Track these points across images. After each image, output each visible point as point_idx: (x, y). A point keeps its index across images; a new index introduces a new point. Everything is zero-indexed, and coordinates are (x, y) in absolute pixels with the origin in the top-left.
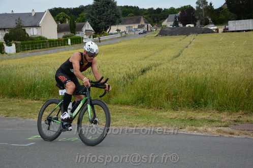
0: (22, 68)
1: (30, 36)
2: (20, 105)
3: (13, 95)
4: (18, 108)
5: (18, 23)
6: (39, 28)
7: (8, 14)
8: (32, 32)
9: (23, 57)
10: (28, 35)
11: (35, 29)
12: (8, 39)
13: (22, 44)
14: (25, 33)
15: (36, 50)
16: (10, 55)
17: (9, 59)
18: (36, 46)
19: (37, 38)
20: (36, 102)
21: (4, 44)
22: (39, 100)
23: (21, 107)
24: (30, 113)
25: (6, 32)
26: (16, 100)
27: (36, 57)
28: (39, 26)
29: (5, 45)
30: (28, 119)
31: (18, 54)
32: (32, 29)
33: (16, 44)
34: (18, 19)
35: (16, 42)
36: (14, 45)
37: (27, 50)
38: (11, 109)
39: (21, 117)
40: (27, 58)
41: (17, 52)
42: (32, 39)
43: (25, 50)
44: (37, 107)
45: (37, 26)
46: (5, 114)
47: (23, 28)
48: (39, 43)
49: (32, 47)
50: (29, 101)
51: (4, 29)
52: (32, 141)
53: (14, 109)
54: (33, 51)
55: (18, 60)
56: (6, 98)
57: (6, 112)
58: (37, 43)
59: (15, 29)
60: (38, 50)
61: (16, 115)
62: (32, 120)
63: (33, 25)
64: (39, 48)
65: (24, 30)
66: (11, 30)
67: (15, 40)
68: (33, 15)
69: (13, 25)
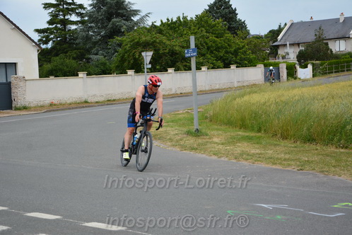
0: (322, 99)
1: (334, 52)
2: (319, 154)
3: (310, 139)
4: (316, 158)
5: (318, 34)
6: (348, 41)
7: (305, 22)
8: (338, 47)
9: (322, 84)
10: (331, 51)
11: (342, 42)
12: (303, 59)
13: (321, 65)
14: (328, 49)
15: (343, 73)
16: (304, 81)
17: (303, 87)
18: (343, 67)
19: (345, 55)
20: (342, 150)
21: (296, 66)
22: (346, 148)
23: (320, 157)
24: (334, 166)
25: (301, 48)
26: (313, 146)
27: (342, 84)
28: (349, 37)
29: (298, 67)
30: (331, 176)
31: (316, 79)
32: (338, 42)
33: (313, 65)
34: (318, 29)
35: (314, 62)
36: (310, 67)
37: (329, 73)
38: (306, 159)
39: (320, 172)
40: (329, 85)
41: (314, 76)
42: (337, 57)
43: (326, 73)
44: (344, 158)
45: (345, 38)
46: (298, 166)
47: (325, 42)
48: (347, 62)
49: (336, 68)
50: (332, 149)
51: (298, 44)
52: (339, 210)
53: (310, 159)
54: (338, 74)
55: (315, 88)
56: (298, 143)
57: (298, 163)
58: (344, 62)
59: (314, 43)
60: (346, 73)
61: (314, 169)
62: (337, 177)
63: (340, 36)
64: (347, 70)
65: (327, 44)
66: (308, 45)
67: (312, 59)
68: (341, 21)
69: (310, 37)
